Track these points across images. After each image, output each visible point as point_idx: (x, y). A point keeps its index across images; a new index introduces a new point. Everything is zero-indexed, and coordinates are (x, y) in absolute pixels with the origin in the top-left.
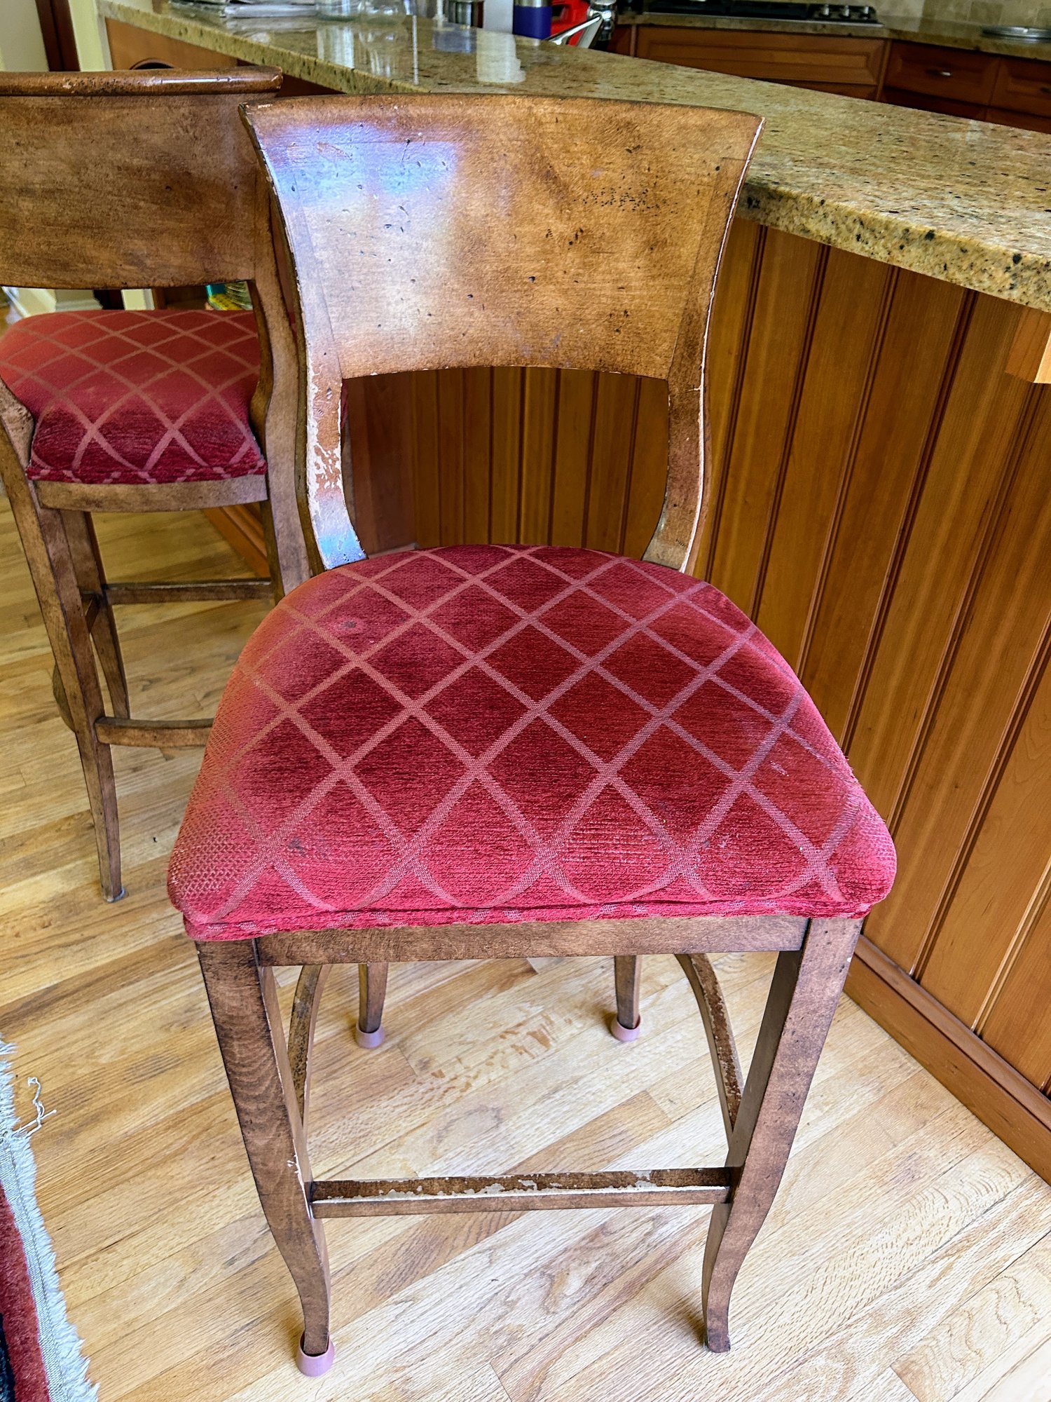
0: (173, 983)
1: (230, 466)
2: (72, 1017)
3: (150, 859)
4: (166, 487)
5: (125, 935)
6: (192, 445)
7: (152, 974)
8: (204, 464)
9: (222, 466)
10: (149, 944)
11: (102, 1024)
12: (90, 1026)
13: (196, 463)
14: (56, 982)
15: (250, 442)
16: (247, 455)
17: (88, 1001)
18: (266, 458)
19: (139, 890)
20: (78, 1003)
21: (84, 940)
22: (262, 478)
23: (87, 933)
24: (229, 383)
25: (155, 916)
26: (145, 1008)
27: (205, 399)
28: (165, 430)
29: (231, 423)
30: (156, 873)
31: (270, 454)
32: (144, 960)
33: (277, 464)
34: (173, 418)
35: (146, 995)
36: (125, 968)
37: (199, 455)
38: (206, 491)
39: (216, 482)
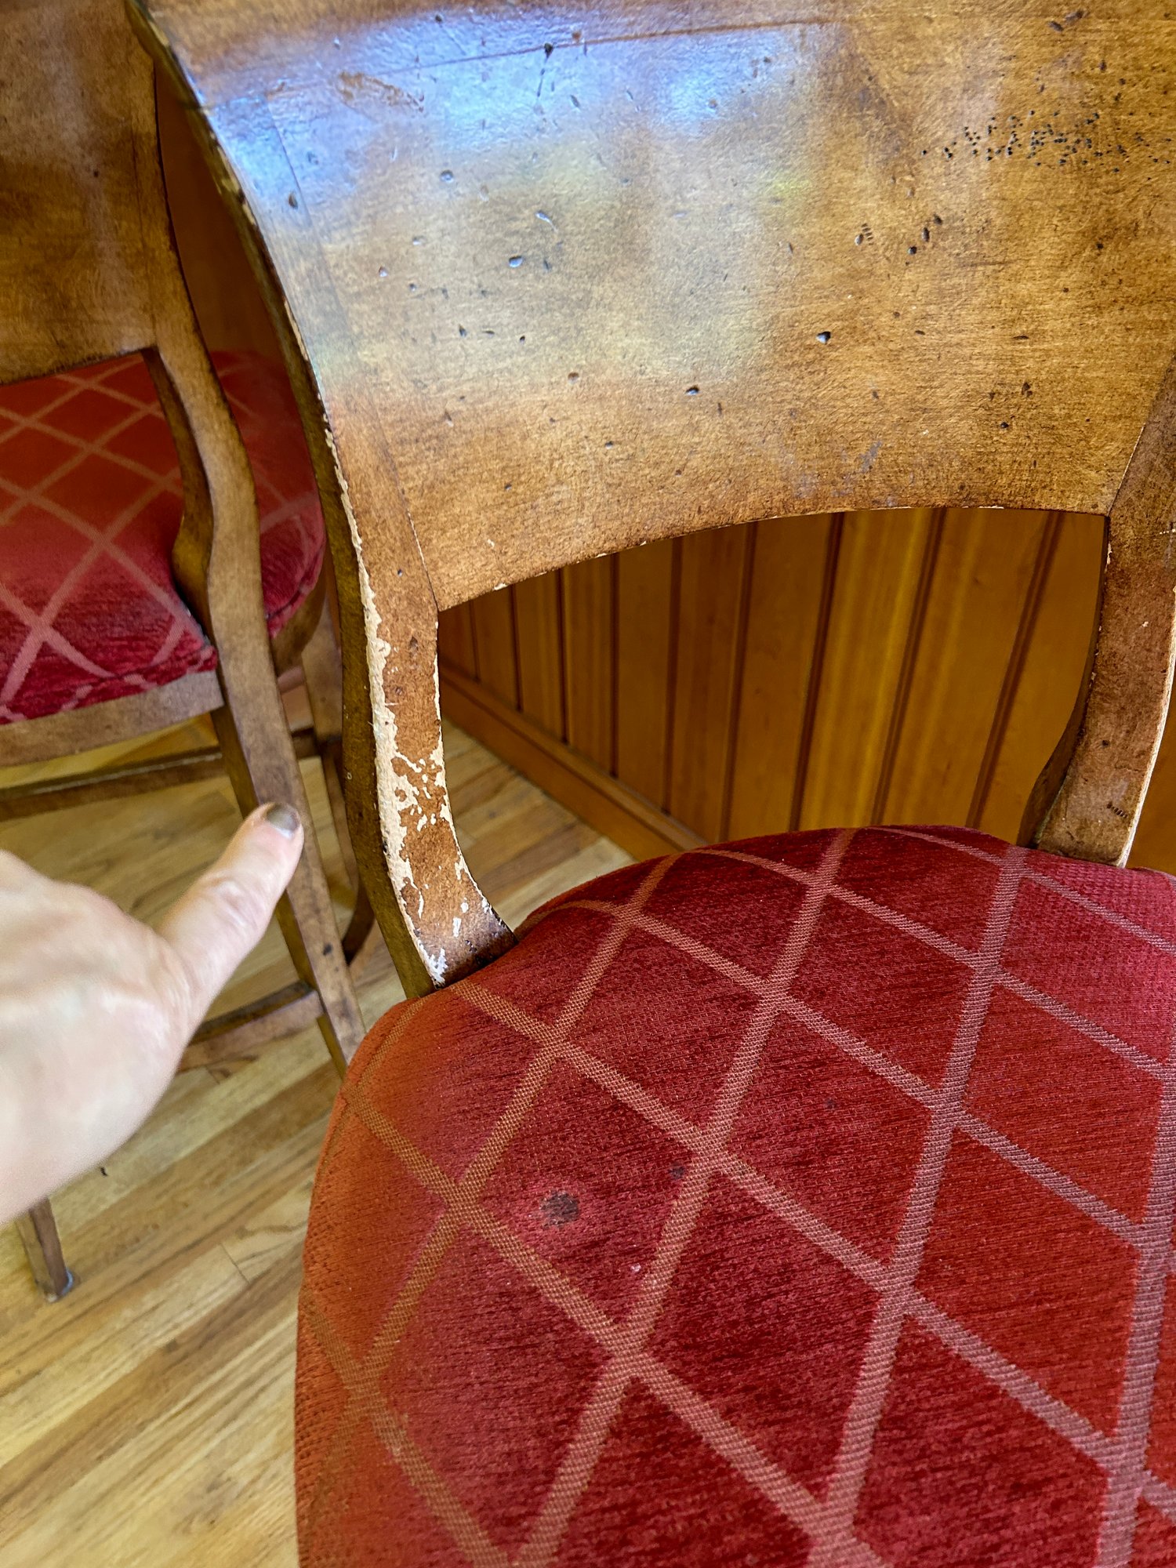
0: (180, 1437)
1: (155, 669)
2: (30, 1532)
3: (103, 1207)
4: (43, 723)
5: (86, 1359)
6: (79, 648)
7: (141, 1427)
8: (106, 674)
9: (139, 671)
10: (127, 1369)
11: (82, 1539)
12: (61, 1545)
13: (93, 676)
15: (182, 620)
16: (181, 646)
17: (49, 1499)
18: (213, 642)
19: (94, 1269)
20: (35, 1504)
21: (23, 1381)
22: (210, 675)
23: (26, 1367)
24: (125, 518)
25: (128, 1313)
26: (143, 1494)
27: (89, 558)
28: (26, 630)
29: (143, 595)
30: (116, 1231)
31: (219, 635)
32: (126, 1401)
33: (234, 649)
34: (38, 605)
35: (139, 1471)
36: (98, 1423)
37: (95, 663)
38: (116, 716)
39: (132, 698)
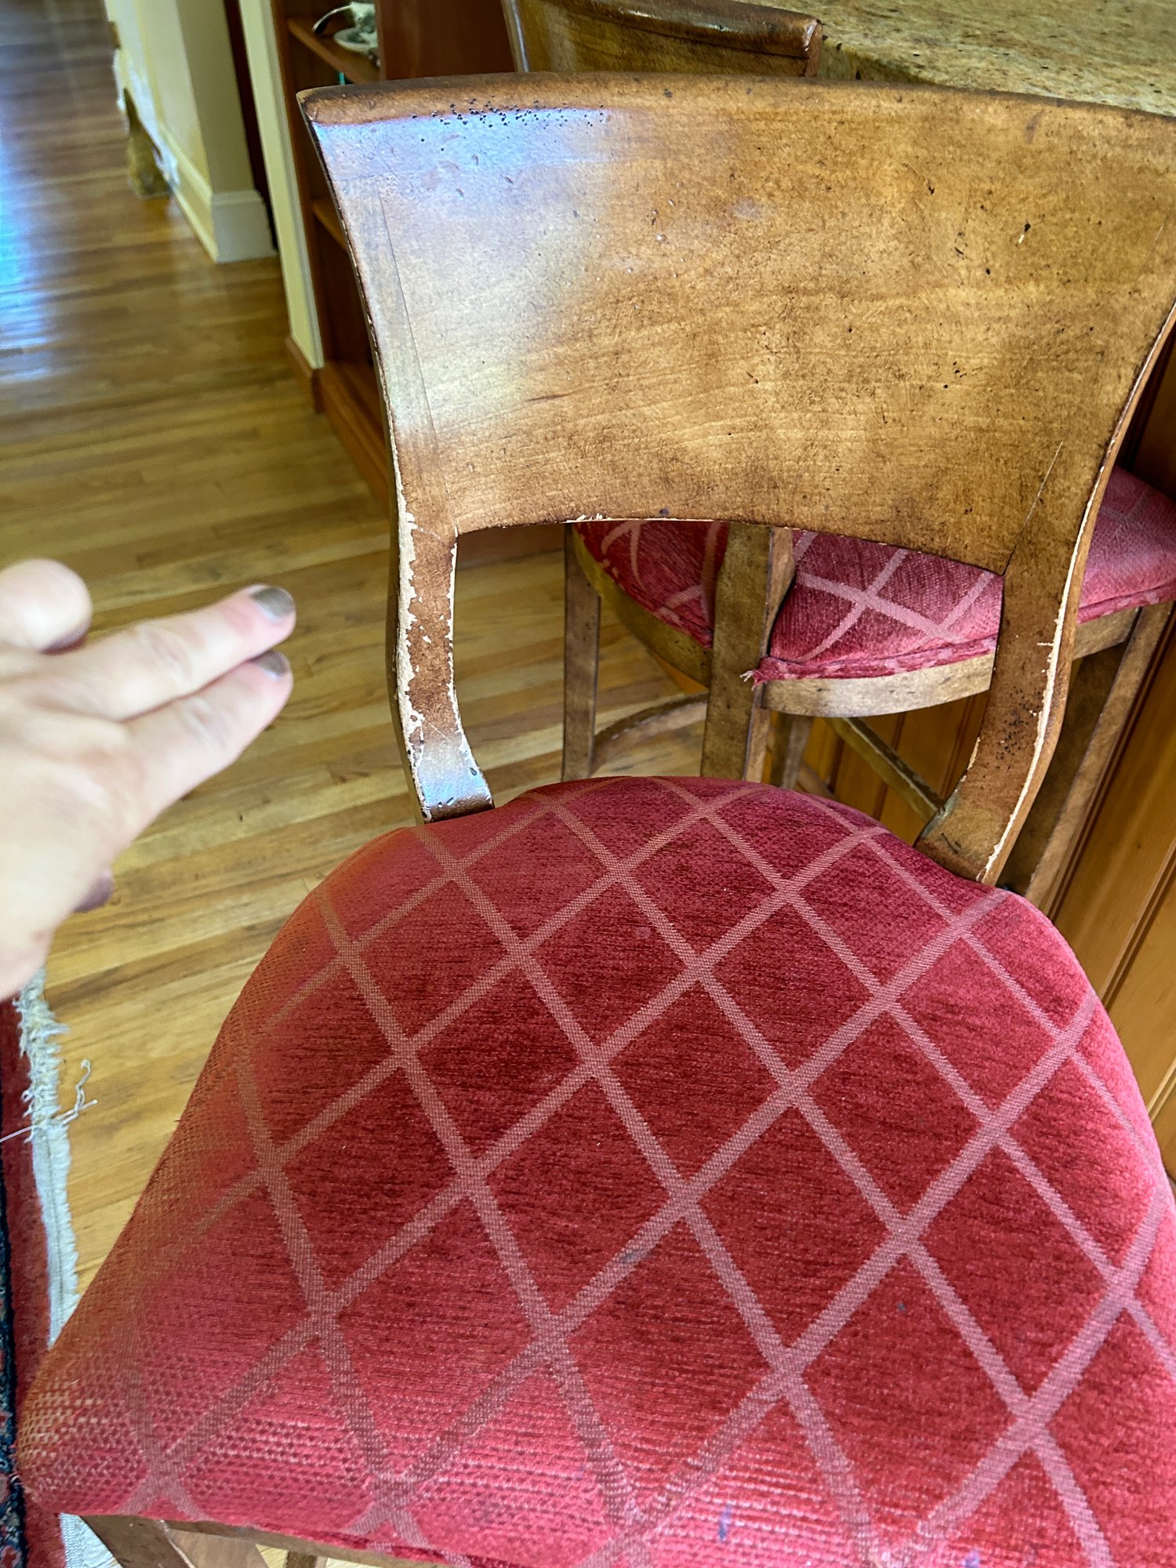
14: (117, 965)
